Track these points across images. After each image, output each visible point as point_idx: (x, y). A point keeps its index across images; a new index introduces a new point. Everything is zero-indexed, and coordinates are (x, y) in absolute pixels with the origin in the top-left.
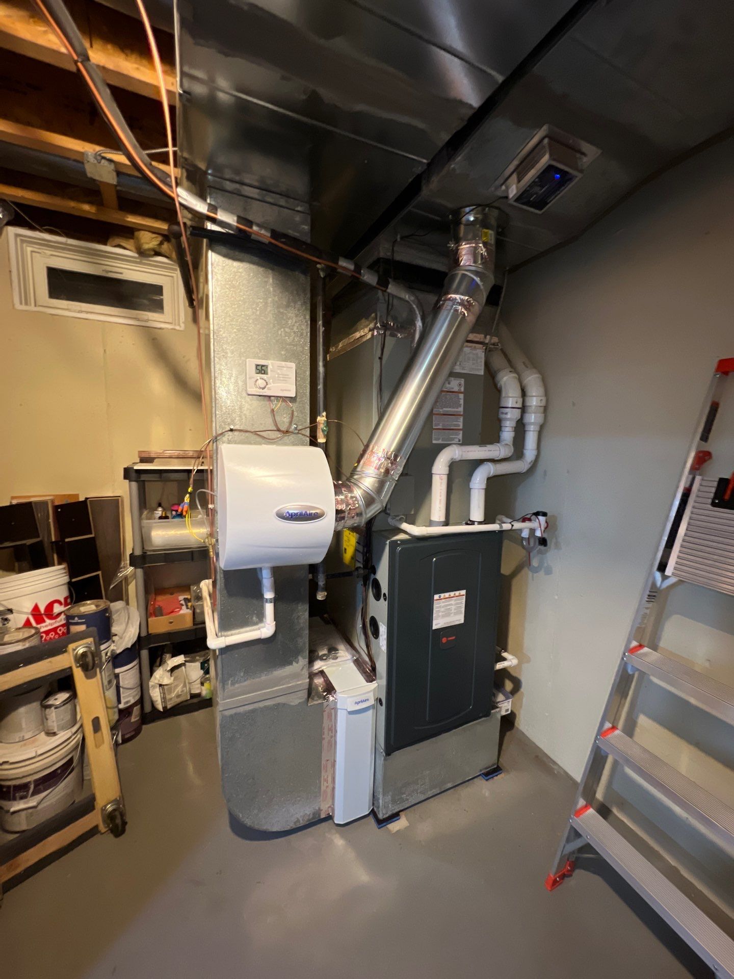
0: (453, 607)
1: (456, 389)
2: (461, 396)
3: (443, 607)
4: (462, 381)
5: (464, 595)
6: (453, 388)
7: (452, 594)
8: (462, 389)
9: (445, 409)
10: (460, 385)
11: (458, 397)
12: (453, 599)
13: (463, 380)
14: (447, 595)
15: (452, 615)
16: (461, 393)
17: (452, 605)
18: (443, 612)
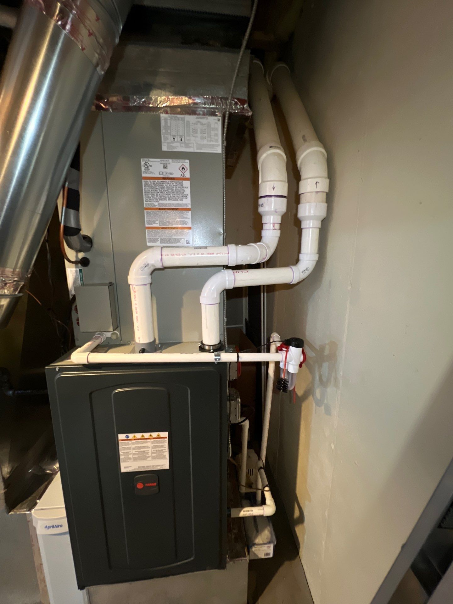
0: (150, 450)
1: (177, 174)
2: (187, 184)
3: (134, 449)
4: (187, 163)
5: (166, 438)
6: (171, 174)
7: (147, 435)
8: (187, 175)
9: (161, 202)
10: (183, 168)
11: (182, 185)
12: (148, 440)
13: (188, 161)
14: (138, 435)
15: (150, 458)
16: (187, 179)
17: (148, 447)
18: (134, 454)
